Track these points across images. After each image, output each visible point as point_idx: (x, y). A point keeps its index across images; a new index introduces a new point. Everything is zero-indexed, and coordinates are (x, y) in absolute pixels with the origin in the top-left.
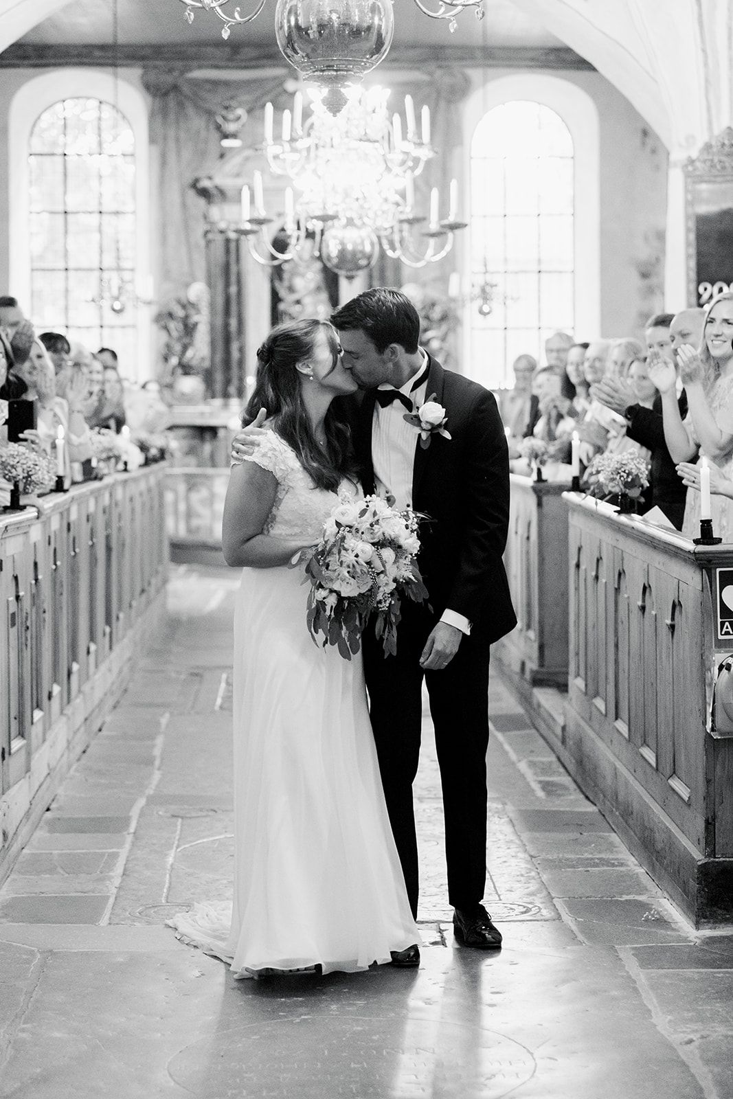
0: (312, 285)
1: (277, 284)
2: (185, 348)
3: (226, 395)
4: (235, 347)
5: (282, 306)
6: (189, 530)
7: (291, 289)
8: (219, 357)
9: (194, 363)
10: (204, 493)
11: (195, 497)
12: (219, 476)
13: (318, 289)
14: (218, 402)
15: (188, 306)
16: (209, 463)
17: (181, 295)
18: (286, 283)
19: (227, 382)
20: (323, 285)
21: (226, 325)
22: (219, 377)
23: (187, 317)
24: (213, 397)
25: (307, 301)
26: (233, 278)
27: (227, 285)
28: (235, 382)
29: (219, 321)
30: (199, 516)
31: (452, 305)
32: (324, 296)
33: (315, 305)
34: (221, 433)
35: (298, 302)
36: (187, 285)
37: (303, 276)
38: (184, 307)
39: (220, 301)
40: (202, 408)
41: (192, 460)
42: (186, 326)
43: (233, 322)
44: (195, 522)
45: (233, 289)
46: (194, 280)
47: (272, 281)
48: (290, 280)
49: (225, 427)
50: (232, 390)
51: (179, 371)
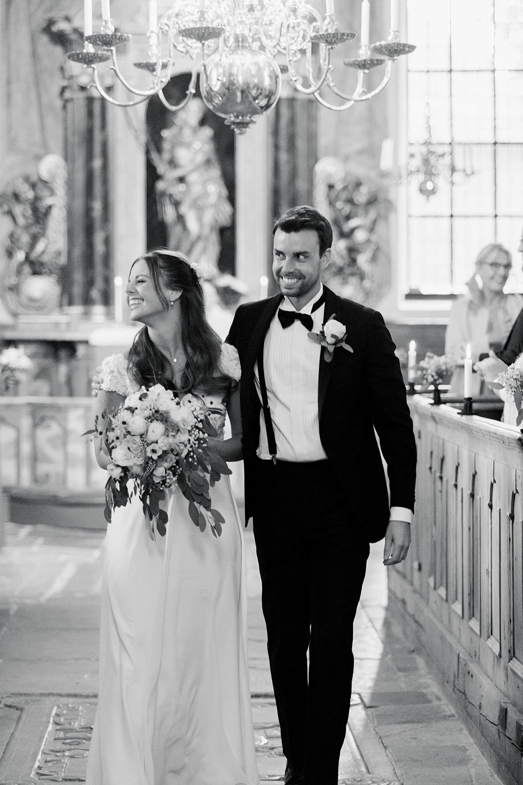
0: (200, 158)
1: (154, 156)
2: (35, 239)
3: (87, 301)
4: (99, 238)
5: (160, 186)
6: (35, 480)
7: (173, 163)
8: (78, 252)
9: (46, 258)
10: (55, 429)
11: (42, 435)
12: (77, 407)
13: (208, 162)
14: (77, 310)
15: (40, 186)
16: (65, 389)
17: (30, 170)
18: (166, 156)
19: (90, 283)
20: (213, 157)
21: (88, 210)
22: (78, 277)
23: (37, 199)
24: (71, 303)
25: (193, 178)
26: (97, 149)
27: (89, 157)
28: (99, 283)
29: (79, 205)
30: (48, 460)
31: (385, 182)
32: (215, 172)
33: (204, 184)
34: (81, 350)
35: (182, 180)
36: (38, 158)
37: (188, 146)
38: (33, 186)
39: (80, 178)
40: (57, 317)
41: (43, 386)
42: (35, 210)
43: (97, 206)
44: (42, 468)
45: (97, 163)
46: (47, 151)
47: (148, 152)
48: (172, 151)
49: (86, 342)
50: (95, 294)
51: (27, 269)
